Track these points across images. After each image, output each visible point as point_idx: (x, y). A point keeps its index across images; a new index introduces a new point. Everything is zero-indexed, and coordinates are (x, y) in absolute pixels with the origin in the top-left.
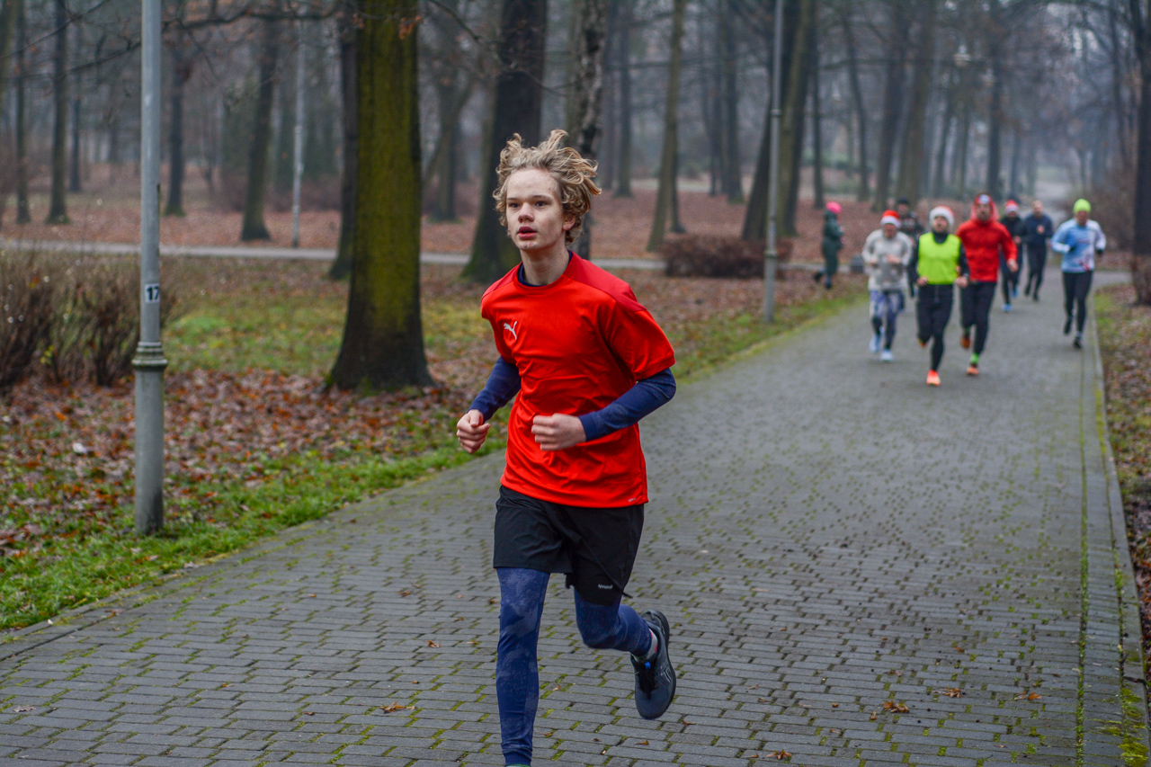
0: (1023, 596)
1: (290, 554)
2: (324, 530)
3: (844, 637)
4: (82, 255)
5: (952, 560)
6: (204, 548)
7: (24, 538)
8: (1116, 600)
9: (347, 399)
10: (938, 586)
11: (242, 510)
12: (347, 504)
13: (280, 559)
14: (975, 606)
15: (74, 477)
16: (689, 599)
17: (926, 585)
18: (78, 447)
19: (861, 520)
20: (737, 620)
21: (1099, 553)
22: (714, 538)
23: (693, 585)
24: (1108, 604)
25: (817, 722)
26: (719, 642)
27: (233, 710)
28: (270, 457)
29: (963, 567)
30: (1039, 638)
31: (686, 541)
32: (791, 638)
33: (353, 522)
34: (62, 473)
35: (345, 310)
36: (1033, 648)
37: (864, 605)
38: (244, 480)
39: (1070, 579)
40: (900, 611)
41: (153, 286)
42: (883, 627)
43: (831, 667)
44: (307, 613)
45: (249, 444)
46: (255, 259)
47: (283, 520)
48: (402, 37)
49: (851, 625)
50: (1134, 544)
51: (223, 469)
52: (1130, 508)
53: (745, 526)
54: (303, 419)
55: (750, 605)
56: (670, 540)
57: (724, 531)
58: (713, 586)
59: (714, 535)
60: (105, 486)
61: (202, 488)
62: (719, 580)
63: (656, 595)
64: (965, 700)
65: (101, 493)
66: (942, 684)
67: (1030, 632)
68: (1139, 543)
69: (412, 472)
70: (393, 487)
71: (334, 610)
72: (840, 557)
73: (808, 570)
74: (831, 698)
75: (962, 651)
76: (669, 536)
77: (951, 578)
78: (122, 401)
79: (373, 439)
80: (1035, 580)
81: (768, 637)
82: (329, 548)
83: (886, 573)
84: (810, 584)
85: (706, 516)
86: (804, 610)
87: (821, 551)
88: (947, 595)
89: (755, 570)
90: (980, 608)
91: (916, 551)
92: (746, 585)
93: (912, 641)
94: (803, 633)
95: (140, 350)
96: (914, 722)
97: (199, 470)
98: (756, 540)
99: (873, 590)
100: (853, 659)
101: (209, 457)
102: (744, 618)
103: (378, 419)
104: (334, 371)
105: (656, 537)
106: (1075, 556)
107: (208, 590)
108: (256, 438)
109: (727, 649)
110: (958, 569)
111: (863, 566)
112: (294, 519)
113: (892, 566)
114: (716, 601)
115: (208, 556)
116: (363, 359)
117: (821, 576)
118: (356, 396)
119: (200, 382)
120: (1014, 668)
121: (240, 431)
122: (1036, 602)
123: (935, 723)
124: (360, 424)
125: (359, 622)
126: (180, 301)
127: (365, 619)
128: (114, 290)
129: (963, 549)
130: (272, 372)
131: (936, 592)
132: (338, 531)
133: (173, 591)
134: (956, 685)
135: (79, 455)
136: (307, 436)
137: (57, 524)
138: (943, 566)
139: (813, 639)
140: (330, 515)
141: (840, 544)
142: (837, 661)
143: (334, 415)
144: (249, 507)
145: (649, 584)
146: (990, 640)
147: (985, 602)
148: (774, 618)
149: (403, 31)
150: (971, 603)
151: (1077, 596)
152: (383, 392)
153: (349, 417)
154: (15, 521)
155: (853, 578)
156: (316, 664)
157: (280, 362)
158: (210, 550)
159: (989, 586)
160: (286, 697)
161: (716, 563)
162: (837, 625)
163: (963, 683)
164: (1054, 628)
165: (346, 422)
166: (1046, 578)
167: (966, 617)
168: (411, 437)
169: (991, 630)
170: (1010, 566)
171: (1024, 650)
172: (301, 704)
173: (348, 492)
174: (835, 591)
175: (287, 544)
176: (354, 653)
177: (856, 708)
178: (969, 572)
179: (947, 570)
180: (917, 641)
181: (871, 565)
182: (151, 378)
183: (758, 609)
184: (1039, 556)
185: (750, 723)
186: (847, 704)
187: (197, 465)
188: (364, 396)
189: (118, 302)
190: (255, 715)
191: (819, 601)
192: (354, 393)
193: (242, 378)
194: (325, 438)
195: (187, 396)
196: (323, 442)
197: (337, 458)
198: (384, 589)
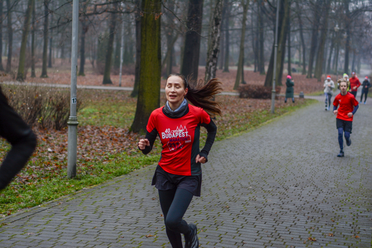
0: (354, 204)
1: (117, 185)
2: (128, 178)
3: (295, 216)
4: (52, 88)
5: (331, 192)
6: (89, 183)
7: (32, 179)
9: (136, 136)
10: (327, 200)
11: (102, 171)
12: (135, 170)
13: (114, 187)
14: (338, 207)
15: (48, 159)
16: (245, 202)
17: (322, 200)
18: (49, 150)
19: (301, 178)
20: (261, 210)
22: (254, 183)
23: (247, 198)
25: (286, 244)
26: (255, 217)
27: (98, 235)
28: (111, 154)
29: (335, 194)
30: (359, 218)
31: (245, 184)
32: (278, 216)
33: (137, 175)
34: (44, 158)
35: (136, 107)
36: (357, 221)
37: (302, 206)
38: (102, 161)
39: (370, 199)
40: (314, 208)
41: (75, 98)
42: (308, 213)
43: (291, 226)
44: (122, 204)
45: (104, 150)
46: (107, 90)
47: (115, 174)
48: (156, 19)
49: (298, 212)
51: (95, 158)
53: (264, 179)
54: (121, 142)
55: (265, 205)
56: (240, 183)
57: (257, 181)
58: (253, 199)
59: (253, 182)
60: (58, 162)
61: (89, 164)
62: (255, 197)
63: (235, 201)
64: (335, 237)
65: (56, 164)
66: (327, 232)
67: (356, 216)
69: (156, 160)
70: (150, 164)
71: (130, 204)
72: (295, 190)
73: (284, 194)
74: (291, 236)
75: (334, 221)
76: (239, 182)
77: (331, 197)
78: (64, 135)
80: (358, 199)
81: (271, 216)
82: (129, 184)
83: (310, 195)
84: (285, 199)
85: (251, 176)
86: (283, 207)
87: (289, 188)
88: (329, 203)
89: (267, 194)
90: (340, 207)
91: (319, 189)
92: (264, 198)
93: (318, 218)
94: (282, 214)
95: (70, 119)
96: (318, 244)
97: (88, 158)
98: (267, 184)
99: (305, 201)
100: (298, 223)
101: (91, 154)
102: (263, 209)
104: (132, 127)
105: (235, 182)
106: (371, 191)
107: (90, 197)
108: (106, 148)
109: (257, 219)
110: (333, 195)
111: (302, 193)
112: (118, 174)
113: (311, 193)
114: (254, 203)
115: (90, 186)
116: (141, 123)
117: (288, 196)
118: (139, 135)
119: (89, 129)
120: (351, 227)
121: (101, 145)
122: (358, 206)
123: (325, 245)
125: (138, 208)
126: (83, 103)
127: (141, 207)
128: (62, 99)
129: (335, 188)
130: (112, 126)
131: (326, 202)
132: (132, 178)
133: (79, 197)
134: (332, 233)
135: (50, 152)
136: (123, 147)
137: (42, 174)
138: (328, 194)
139: (285, 216)
140: (130, 173)
141: (295, 186)
142: (293, 224)
143: (132, 141)
144: (104, 170)
146: (343, 218)
148: (273, 209)
149: (156, 17)
150: (337, 206)
153: (136, 142)
154: (29, 173)
155: (299, 197)
156: (124, 221)
157: (115, 123)
158: (91, 184)
159: (343, 200)
160: (115, 232)
161: (254, 191)
162: (293, 212)
163: (334, 232)
164: (364, 215)
165: (135, 143)
166: (362, 198)
167: (335, 210)
168: (156, 149)
169: (343, 215)
170: (350, 194)
171: (354, 221)
172: (119, 234)
173: (136, 166)
174: (293, 201)
175: (116, 182)
176: (137, 218)
177: (299, 239)
178: (337, 196)
180: (319, 218)
181: (305, 193)
182: (73, 128)
183: (268, 206)
184: (360, 191)
185: (264, 243)
186: (296, 238)
187: (87, 156)
188: (141, 135)
189: (63, 103)
190: (104, 237)
191: (288, 204)
192: (138, 134)
193: (102, 128)
194: (129, 148)
195: (84, 134)
196: (128, 149)
197: (132, 155)
198: (147, 197)
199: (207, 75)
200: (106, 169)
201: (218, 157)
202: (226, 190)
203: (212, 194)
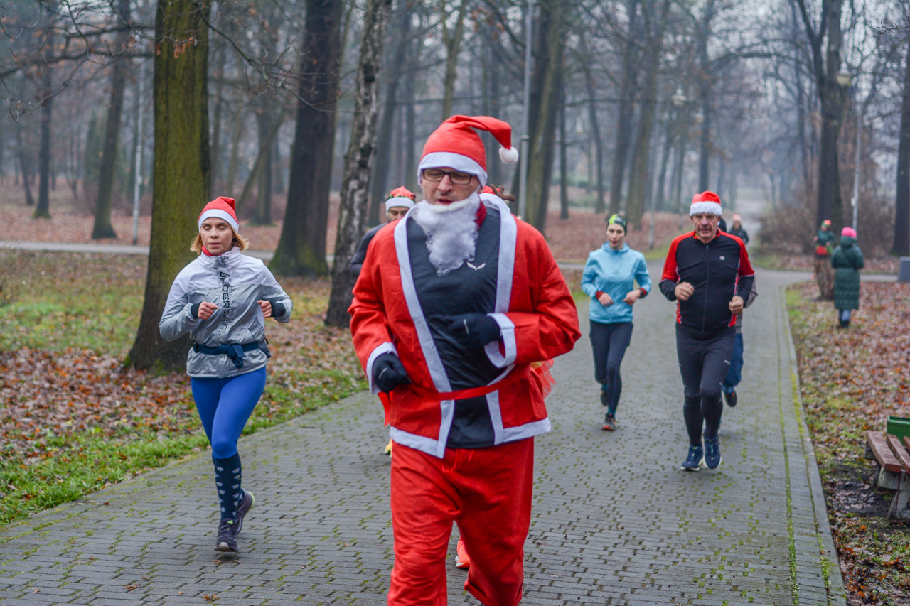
0: (736, 587)
1: (33, 541)
2: (76, 513)
5: (668, 547)
8: (824, 591)
9: (142, 378)
10: (655, 577)
11: (8, 489)
12: (108, 484)
13: (21, 547)
17: (643, 576)
19: (584, 503)
21: (804, 537)
24: (816, 596)
28: (57, 434)
29: (679, 554)
33: (107, 504)
35: (142, 298)
37: (583, 599)
38: (27, 456)
39: (780, 568)
45: (42, 421)
46: (100, 254)
47: (42, 502)
50: (835, 527)
51: (9, 446)
52: (828, 488)
54: (100, 396)
63: (379, 590)
68: (840, 526)
69: (178, 451)
70: (158, 466)
77: (667, 567)
79: (154, 416)
80: (747, 570)
82: (73, 534)
83: (606, 563)
84: (532, 575)
87: (545, 537)
88: (663, 588)
91: (634, 537)
99: (592, 582)
103: (166, 397)
104: (131, 353)
106: (782, 542)
108: (51, 415)
110: (673, 557)
111: (584, 555)
112: (51, 501)
113: (611, 553)
116: (156, 343)
117: (543, 566)
118: (149, 376)
119: (22, 360)
121: (40, 407)
122: (749, 594)
124: (149, 402)
126: (6, 290)
129: (678, 534)
130: (87, 352)
131: (652, 584)
132: (89, 515)
136: (97, 413)
138: (659, 553)
140: (86, 497)
143: (128, 392)
144: (16, 486)
145: (375, 576)
147: (700, 596)
150: (686, 596)
151: (786, 588)
152: (174, 373)
153: (141, 395)
155: (574, 568)
157: (99, 344)
159: (703, 576)
165: (137, 400)
166: (757, 567)
168: (189, 416)
170: (723, 554)
173: (113, 471)
174: (556, 584)
175: (34, 529)
178: (684, 560)
179: (663, 558)
181: (592, 554)
184: (750, 542)
188: (157, 377)
191: (539, 595)
192: (148, 373)
193: (59, 357)
194: (112, 415)
195: (7, 373)
196: (109, 419)
197: (117, 435)
198: (112, 582)
199: (345, 213)
200: (24, 483)
201: (354, 439)
202: (359, 550)
203: (315, 564)
